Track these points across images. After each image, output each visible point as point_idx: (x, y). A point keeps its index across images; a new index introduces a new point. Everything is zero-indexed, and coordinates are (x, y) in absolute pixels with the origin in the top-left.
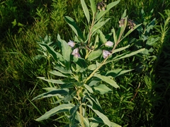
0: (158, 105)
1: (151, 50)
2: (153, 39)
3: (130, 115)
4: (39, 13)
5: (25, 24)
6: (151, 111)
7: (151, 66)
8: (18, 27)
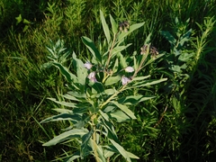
0: (186, 133)
1: (184, 66)
2: (186, 54)
3: (153, 142)
4: (50, 8)
5: (32, 20)
6: (178, 140)
7: (182, 86)
8: (22, 25)
